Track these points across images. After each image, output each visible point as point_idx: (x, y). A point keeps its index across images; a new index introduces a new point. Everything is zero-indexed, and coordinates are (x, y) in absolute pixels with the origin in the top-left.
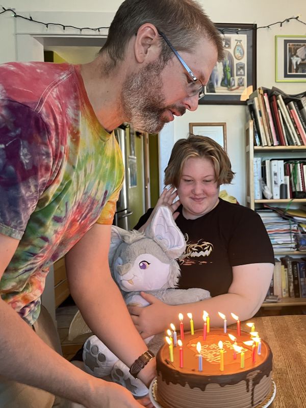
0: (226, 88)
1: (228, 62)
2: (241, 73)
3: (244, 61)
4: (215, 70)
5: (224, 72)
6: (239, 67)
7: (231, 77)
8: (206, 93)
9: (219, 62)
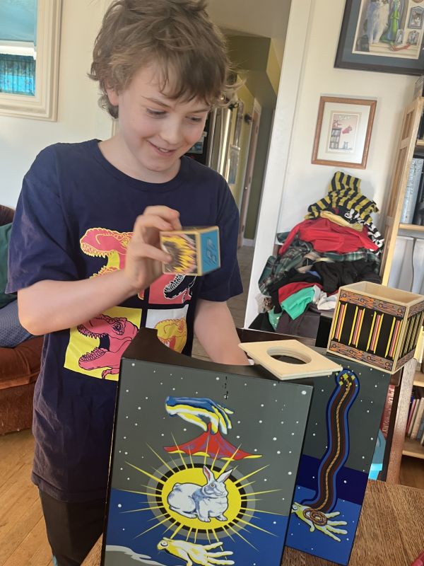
0: (387, 46)
1: (399, 4)
2: (416, 23)
4: (376, 15)
5: (389, 19)
6: (415, 14)
7: (400, 28)
8: (354, 52)
9: (384, 3)
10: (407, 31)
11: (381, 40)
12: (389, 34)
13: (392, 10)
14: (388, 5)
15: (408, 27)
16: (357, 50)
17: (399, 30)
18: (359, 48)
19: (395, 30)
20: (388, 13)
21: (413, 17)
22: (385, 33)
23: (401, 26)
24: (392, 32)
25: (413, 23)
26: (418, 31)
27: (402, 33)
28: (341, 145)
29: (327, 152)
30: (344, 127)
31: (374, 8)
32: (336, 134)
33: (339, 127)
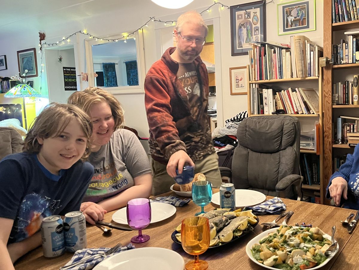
0: (248, 44)
1: (249, 27)
2: (257, 33)
3: (259, 25)
4: (242, 33)
5: (247, 34)
6: (255, 29)
7: (251, 36)
8: (237, 49)
9: (244, 28)
10: (254, 37)
11: (246, 42)
12: (248, 39)
13: (247, 30)
14: (245, 28)
15: (254, 35)
16: (238, 48)
17: (251, 37)
18: (239, 47)
19: (250, 37)
20: (246, 31)
21: (255, 31)
22: (247, 39)
23: (252, 35)
24: (249, 38)
25: (256, 33)
26: (258, 36)
27: (252, 38)
28: (240, 86)
29: (235, 89)
30: (240, 79)
31: (241, 31)
32: (237, 82)
33: (238, 78)
